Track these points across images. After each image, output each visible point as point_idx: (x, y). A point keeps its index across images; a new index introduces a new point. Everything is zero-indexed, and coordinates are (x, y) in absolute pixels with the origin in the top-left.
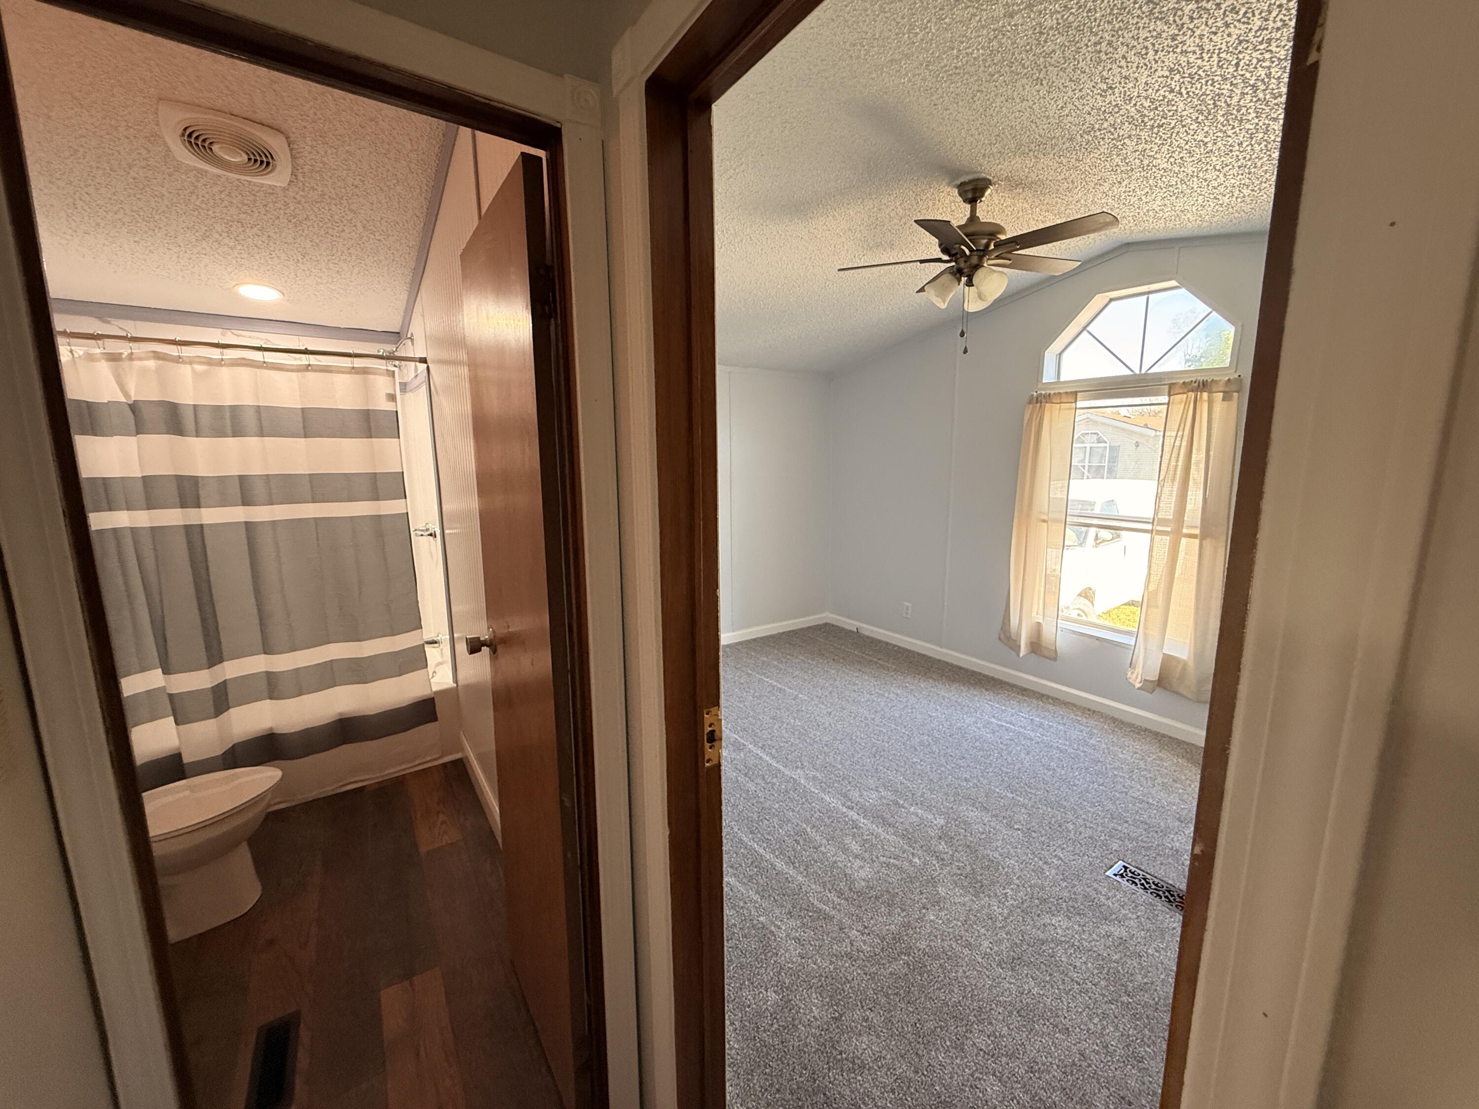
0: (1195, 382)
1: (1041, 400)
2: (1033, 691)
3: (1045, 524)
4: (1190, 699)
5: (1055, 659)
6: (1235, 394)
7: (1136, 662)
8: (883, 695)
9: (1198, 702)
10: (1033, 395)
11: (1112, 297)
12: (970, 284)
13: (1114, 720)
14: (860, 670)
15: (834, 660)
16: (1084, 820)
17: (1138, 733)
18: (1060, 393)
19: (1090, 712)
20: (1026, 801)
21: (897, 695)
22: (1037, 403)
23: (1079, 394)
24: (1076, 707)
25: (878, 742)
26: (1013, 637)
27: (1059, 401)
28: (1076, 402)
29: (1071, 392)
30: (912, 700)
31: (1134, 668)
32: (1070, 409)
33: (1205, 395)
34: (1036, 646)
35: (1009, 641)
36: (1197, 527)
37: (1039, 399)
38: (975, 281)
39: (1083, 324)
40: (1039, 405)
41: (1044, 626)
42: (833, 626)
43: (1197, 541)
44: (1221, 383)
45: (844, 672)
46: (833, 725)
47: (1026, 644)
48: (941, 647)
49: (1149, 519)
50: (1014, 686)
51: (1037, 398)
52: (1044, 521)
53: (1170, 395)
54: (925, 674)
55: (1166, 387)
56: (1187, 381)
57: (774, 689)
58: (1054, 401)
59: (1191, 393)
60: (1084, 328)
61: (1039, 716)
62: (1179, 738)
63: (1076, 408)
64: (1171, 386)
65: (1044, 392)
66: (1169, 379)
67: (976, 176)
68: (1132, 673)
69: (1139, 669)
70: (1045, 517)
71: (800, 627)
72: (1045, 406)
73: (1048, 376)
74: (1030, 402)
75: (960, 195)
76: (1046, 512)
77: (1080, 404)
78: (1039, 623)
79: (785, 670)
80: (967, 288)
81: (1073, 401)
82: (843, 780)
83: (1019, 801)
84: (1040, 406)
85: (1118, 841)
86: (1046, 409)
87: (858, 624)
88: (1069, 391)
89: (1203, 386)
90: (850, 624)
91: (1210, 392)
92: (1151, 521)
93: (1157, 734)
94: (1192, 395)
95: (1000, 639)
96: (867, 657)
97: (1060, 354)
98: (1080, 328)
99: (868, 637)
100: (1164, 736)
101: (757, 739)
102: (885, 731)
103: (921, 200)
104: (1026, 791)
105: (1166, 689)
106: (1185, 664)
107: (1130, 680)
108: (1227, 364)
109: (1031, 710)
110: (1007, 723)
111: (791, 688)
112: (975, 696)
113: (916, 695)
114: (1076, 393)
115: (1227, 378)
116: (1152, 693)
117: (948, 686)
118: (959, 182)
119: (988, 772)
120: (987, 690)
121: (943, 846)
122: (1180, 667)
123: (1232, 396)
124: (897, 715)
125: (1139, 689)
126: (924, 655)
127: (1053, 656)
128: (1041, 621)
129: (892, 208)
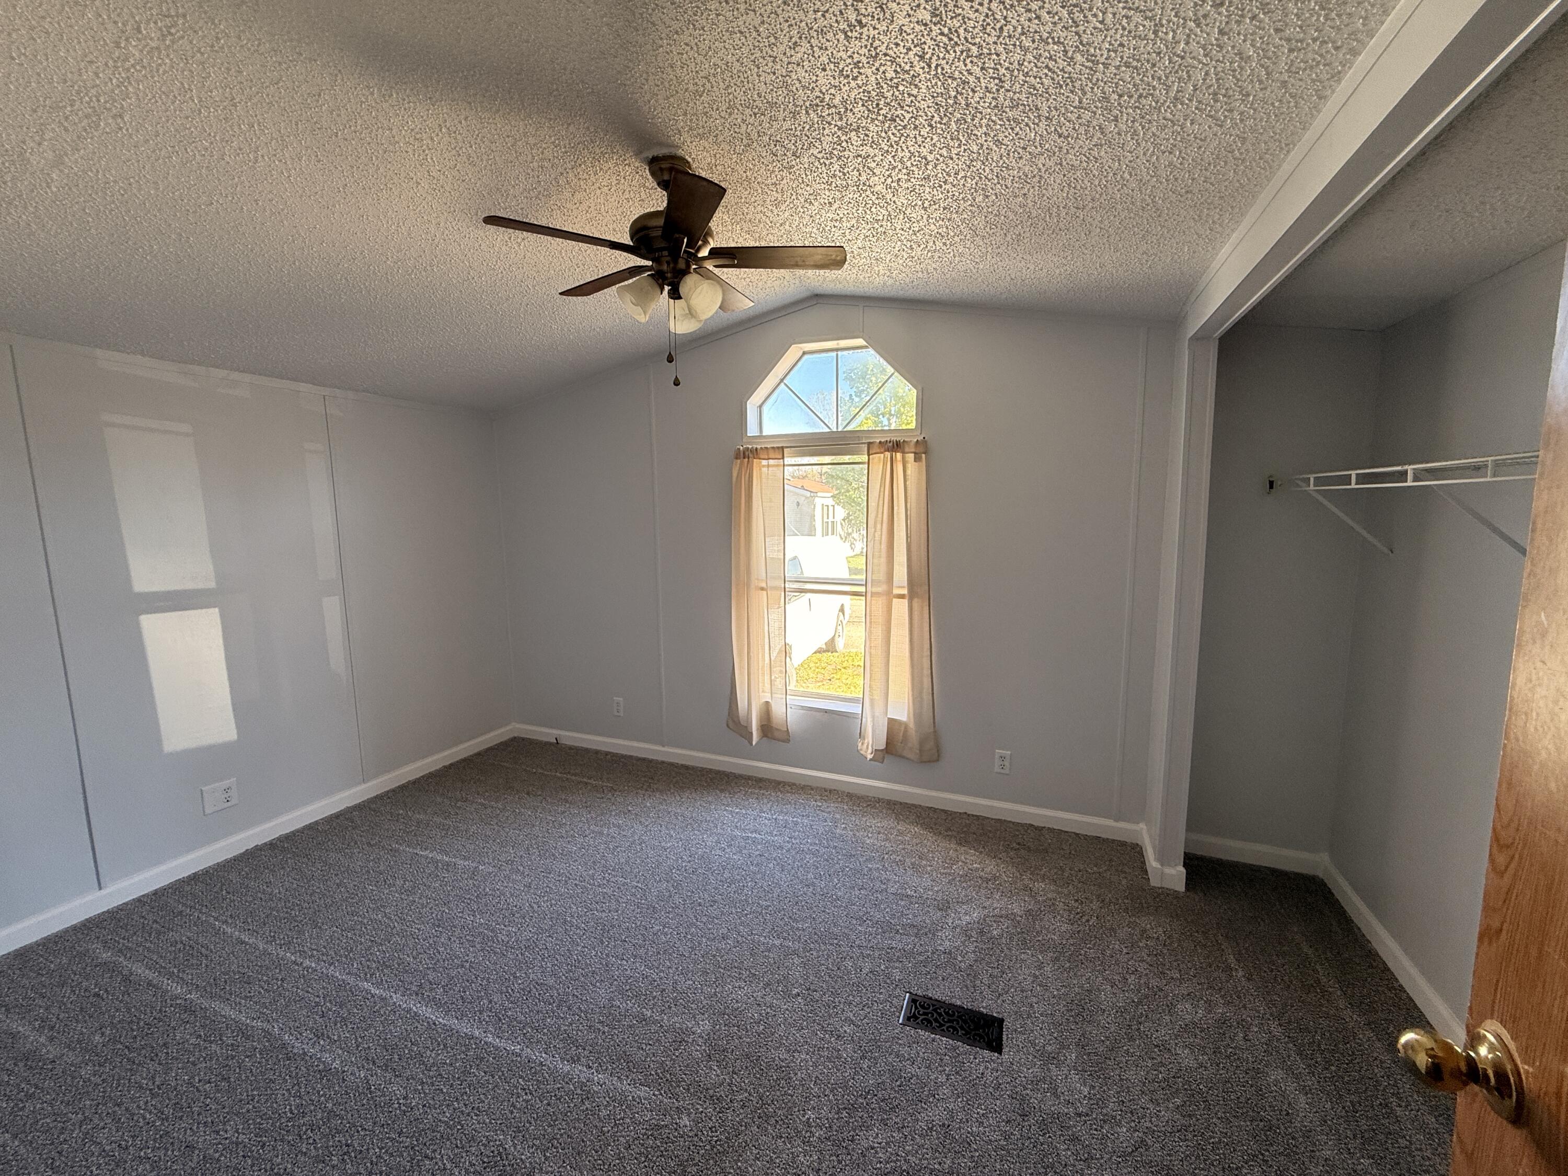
0: (890, 442)
1: (748, 455)
2: (769, 780)
3: (765, 593)
4: (913, 761)
5: (788, 741)
6: (923, 456)
7: (865, 730)
8: (601, 833)
9: (921, 762)
10: (739, 449)
11: (806, 350)
12: (675, 295)
13: (850, 796)
14: (567, 801)
15: (528, 794)
16: (859, 946)
17: (874, 807)
18: (766, 448)
19: (828, 793)
20: (797, 945)
21: (619, 826)
22: (744, 458)
23: (785, 450)
24: (812, 789)
25: (604, 915)
26: (742, 723)
27: (766, 457)
28: (783, 458)
29: (778, 448)
30: (639, 829)
31: (864, 739)
32: (778, 466)
33: (899, 455)
34: (767, 728)
35: (738, 727)
36: (904, 587)
37: (747, 454)
38: (683, 290)
39: (781, 376)
40: (746, 460)
41: (773, 705)
42: (523, 739)
43: (905, 602)
44: (912, 444)
45: (544, 809)
46: (535, 906)
47: (758, 729)
48: (663, 746)
49: (862, 580)
50: (749, 778)
51: (744, 453)
52: (762, 589)
53: (869, 455)
54: (649, 786)
55: (865, 447)
56: (883, 440)
57: (436, 868)
58: (762, 456)
59: (887, 453)
60: (782, 380)
61: (782, 812)
62: (908, 802)
63: (784, 465)
64: (870, 444)
65: (750, 447)
66: (867, 437)
67: (673, 151)
68: (862, 744)
69: (869, 739)
70: (764, 585)
71: (476, 751)
72: (753, 462)
73: (752, 430)
74: (737, 457)
75: (653, 174)
76: (765, 578)
77: (788, 461)
78: (767, 702)
79: (456, 828)
80: (672, 301)
81: (780, 456)
82: (558, 1006)
83: (788, 947)
84: (748, 461)
85: (897, 965)
86: (755, 464)
87: (556, 732)
88: (775, 446)
89: (896, 446)
90: (547, 734)
91: (904, 453)
92: (864, 583)
93: (889, 802)
94: (888, 454)
95: (728, 726)
96: (573, 778)
97: (760, 407)
98: (778, 380)
99: (571, 748)
100: (895, 803)
101: (408, 978)
102: (610, 892)
103: (601, 169)
104: (793, 927)
105: (892, 754)
106: (906, 725)
107: (862, 752)
108: (913, 426)
109: (772, 806)
110: (752, 832)
111: (465, 858)
112: (710, 803)
113: (643, 820)
114: (783, 448)
115: (916, 440)
116: (882, 762)
117: (678, 798)
118: (650, 154)
119: (746, 915)
120: (722, 791)
121: (715, 1074)
122: (903, 729)
123: (921, 457)
124: (622, 860)
125: (871, 760)
126: (644, 759)
127: (786, 737)
128: (770, 701)
129: (560, 169)
